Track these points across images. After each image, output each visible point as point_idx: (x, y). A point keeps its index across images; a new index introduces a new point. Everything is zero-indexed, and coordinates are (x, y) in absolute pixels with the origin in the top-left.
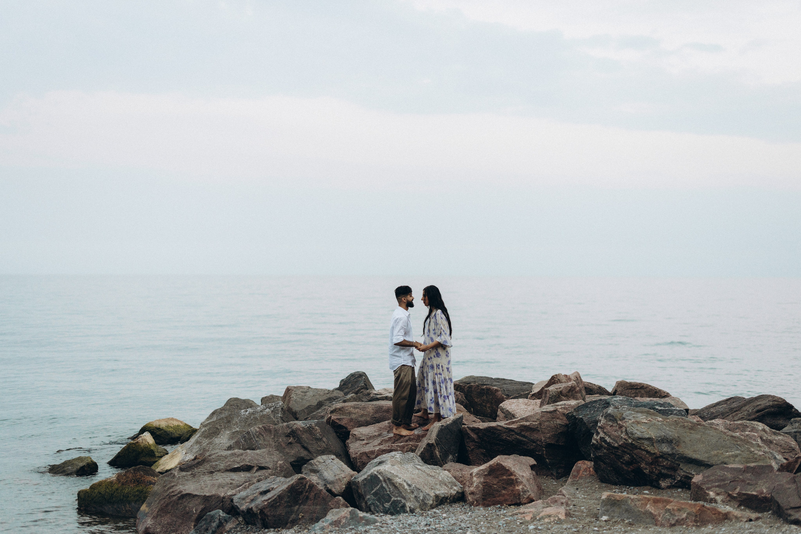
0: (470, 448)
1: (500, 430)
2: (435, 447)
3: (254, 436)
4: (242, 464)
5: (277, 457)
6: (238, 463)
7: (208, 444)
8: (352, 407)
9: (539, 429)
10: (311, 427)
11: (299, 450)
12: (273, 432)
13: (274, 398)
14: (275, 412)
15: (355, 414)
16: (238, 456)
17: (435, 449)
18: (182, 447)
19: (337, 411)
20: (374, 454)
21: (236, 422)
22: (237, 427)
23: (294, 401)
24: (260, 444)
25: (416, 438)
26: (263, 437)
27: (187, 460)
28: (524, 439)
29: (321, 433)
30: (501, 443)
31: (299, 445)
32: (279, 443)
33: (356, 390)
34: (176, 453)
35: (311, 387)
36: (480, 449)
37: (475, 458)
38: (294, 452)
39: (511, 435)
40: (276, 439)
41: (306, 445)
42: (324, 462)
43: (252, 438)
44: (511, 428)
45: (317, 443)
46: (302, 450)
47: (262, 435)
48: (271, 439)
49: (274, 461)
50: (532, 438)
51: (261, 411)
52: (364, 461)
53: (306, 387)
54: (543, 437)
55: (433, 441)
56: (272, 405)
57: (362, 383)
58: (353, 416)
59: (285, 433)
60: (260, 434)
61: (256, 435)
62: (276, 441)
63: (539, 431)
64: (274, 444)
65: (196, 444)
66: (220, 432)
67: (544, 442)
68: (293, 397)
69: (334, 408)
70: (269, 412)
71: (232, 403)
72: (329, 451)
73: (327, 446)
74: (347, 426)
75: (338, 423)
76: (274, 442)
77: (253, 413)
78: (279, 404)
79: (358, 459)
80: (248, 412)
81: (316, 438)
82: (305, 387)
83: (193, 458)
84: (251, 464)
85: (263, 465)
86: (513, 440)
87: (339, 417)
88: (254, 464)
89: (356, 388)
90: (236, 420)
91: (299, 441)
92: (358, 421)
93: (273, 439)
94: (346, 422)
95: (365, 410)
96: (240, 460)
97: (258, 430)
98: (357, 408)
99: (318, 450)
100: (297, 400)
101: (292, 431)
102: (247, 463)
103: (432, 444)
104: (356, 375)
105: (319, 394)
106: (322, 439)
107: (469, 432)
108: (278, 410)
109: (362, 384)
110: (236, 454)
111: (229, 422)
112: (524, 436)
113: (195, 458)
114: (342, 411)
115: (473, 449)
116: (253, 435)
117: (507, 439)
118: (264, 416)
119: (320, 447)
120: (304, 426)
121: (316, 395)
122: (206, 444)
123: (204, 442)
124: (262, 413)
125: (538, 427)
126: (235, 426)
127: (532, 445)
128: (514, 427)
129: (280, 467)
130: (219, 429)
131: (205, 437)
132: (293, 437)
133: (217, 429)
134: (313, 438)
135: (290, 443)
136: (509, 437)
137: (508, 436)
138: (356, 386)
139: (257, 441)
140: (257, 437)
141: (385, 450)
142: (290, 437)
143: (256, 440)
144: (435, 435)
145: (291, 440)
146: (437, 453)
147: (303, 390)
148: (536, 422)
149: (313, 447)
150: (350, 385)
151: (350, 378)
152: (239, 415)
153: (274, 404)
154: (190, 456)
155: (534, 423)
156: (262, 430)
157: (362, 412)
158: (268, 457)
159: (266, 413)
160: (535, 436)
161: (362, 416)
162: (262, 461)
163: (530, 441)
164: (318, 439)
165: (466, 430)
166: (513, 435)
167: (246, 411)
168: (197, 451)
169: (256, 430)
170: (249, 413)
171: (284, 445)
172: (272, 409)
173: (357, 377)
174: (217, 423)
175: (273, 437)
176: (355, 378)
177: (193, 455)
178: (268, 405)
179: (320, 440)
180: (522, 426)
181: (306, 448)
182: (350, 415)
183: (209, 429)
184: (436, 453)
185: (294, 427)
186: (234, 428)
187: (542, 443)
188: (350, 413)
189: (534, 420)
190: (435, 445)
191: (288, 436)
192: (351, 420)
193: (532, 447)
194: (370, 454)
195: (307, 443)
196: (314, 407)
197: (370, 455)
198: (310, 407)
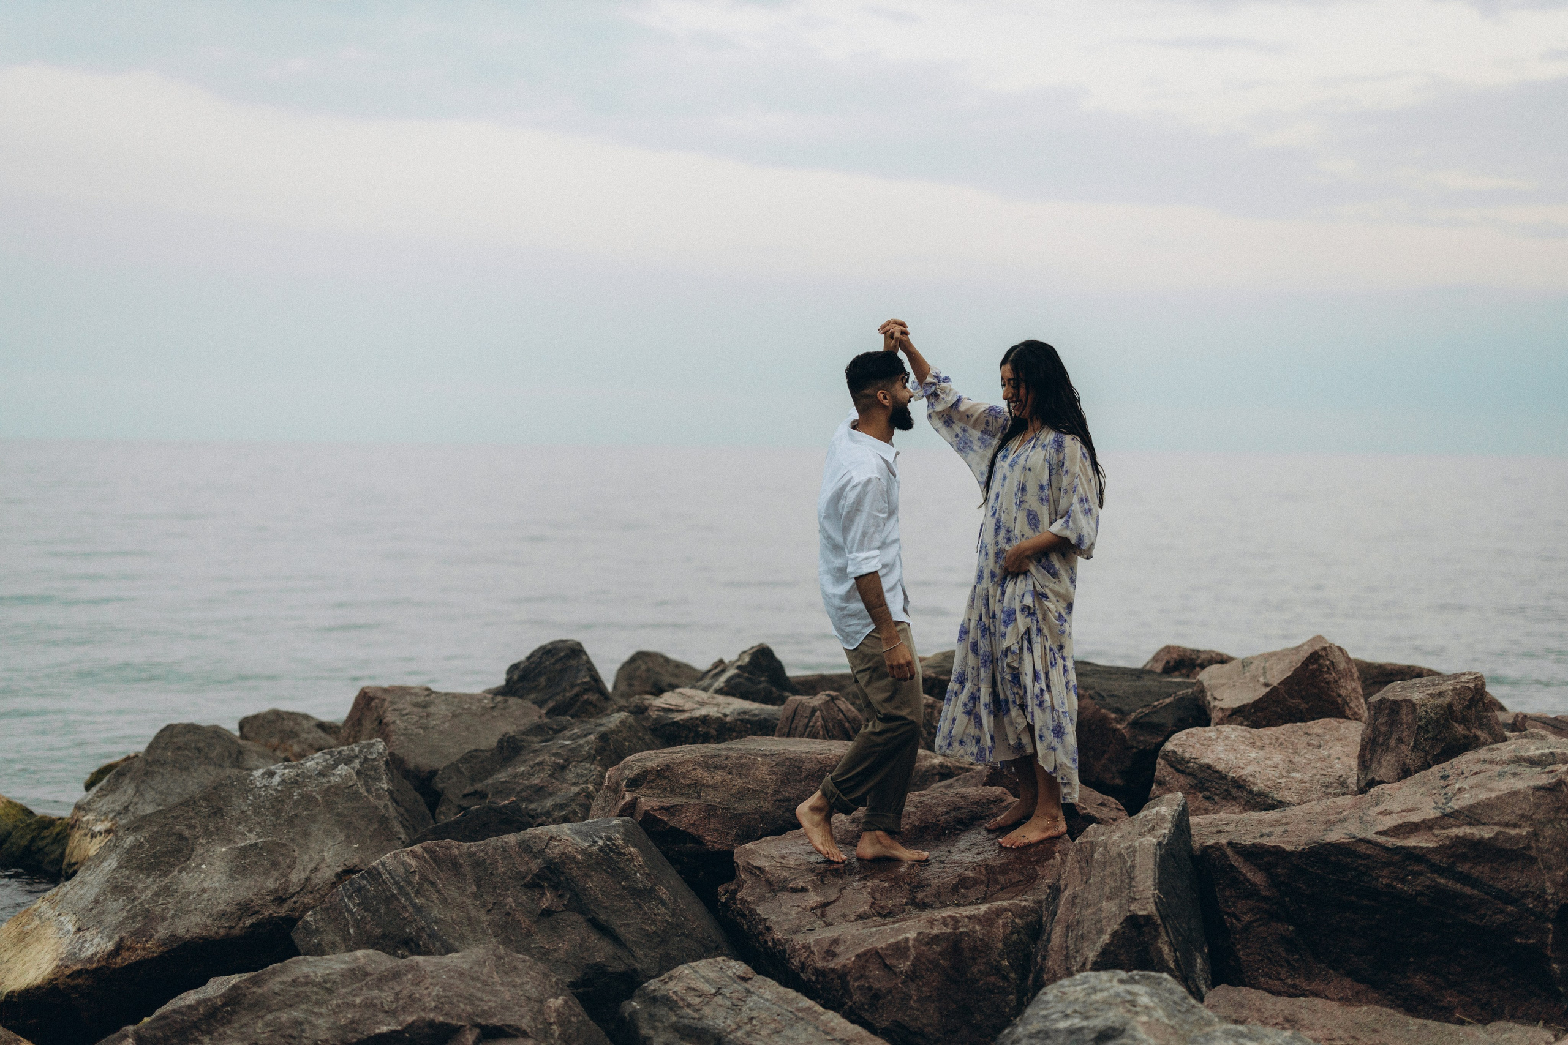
0: (1239, 919)
1: (1369, 856)
2: (1156, 929)
3: (400, 888)
4: (410, 1019)
5: (532, 978)
6: (392, 1013)
7: (157, 894)
8: (699, 764)
9: (1533, 853)
10: (611, 850)
11: (583, 939)
12: (467, 870)
13: (283, 719)
14: (367, 775)
15: (715, 788)
16: (382, 980)
17: (1157, 937)
18: (53, 904)
19: (652, 781)
20: (907, 958)
21: (243, 812)
22: (251, 831)
23: (403, 735)
24: (436, 923)
25: (983, 878)
26: (438, 891)
27: (89, 953)
28: (1467, 890)
29: (647, 870)
30: (1365, 902)
31: (575, 917)
32: (508, 914)
33: (568, 695)
34: (33, 925)
35: (434, 687)
36: (1274, 924)
37: (1257, 957)
38: (566, 947)
39: (1411, 873)
40: (490, 899)
41: (603, 917)
42: (718, 993)
43: (393, 896)
44: (1415, 848)
45: (641, 908)
46: (593, 938)
47: (433, 884)
48: (469, 898)
49: (529, 999)
50: (1500, 885)
51: (321, 774)
52: (877, 985)
53: (421, 688)
54: (1548, 884)
55: (1150, 908)
56: (353, 750)
57: (583, 673)
58: (713, 797)
59: (520, 876)
60: (424, 878)
61: (410, 883)
62: (490, 906)
63: (1533, 860)
64: (485, 918)
65: (113, 893)
66: (193, 850)
67: (1552, 901)
68: (394, 722)
69: (636, 770)
70: (348, 777)
71: (180, 741)
72: (683, 934)
73: (674, 915)
74: (700, 832)
75: (666, 823)
76: (483, 911)
77: (296, 782)
78: (374, 749)
79: (856, 980)
80: (276, 780)
81: (635, 889)
82: (417, 690)
83: (110, 946)
84: (449, 1021)
85: (496, 1021)
86: (1420, 894)
87: (666, 802)
88: (460, 1018)
89: (565, 690)
90: (240, 805)
91: (579, 903)
92: (736, 815)
93: (475, 896)
94: (695, 818)
95: (746, 776)
96: (397, 999)
97: (413, 862)
98: (717, 768)
99: (647, 934)
100: (410, 731)
101: (548, 868)
102: (432, 1015)
103: (1148, 918)
104: (562, 649)
105: (469, 709)
106: (652, 890)
107: (1236, 861)
108: (375, 769)
109: (585, 677)
110: (367, 974)
111: (218, 812)
112: (1465, 879)
113: (119, 948)
114: (667, 778)
115: (1250, 923)
116: (396, 883)
117: (1394, 888)
118: (333, 791)
119: (654, 922)
120: (587, 844)
121: (461, 714)
122: (149, 893)
123: (140, 886)
124: (324, 780)
125: (1528, 847)
126: (241, 828)
127: (1502, 912)
128: (1423, 844)
129: (561, 1026)
130: (186, 839)
131: (140, 868)
132: (555, 887)
133: (181, 837)
134: (624, 888)
135: (548, 913)
136: (1403, 881)
137: (1396, 879)
138: (566, 684)
139: (419, 909)
140: (417, 893)
141: (937, 936)
142: (542, 887)
143: (414, 905)
144: (1150, 883)
145: (547, 900)
146: (1166, 949)
147: (415, 699)
148: (1515, 826)
149: (628, 925)
150: (543, 680)
151: (540, 658)
152: (246, 789)
153: (357, 749)
154: (97, 940)
155: (1513, 832)
156: (425, 860)
157: (740, 781)
158: (502, 984)
159: (338, 779)
160: (1517, 878)
161: (742, 794)
162: (489, 1002)
163: (1495, 897)
164: (640, 891)
165: (1224, 855)
166: (1421, 874)
167: (271, 774)
168: (122, 923)
169: (404, 864)
170: (283, 780)
171: (526, 923)
172: (356, 764)
173: (564, 657)
174: (177, 817)
175: (474, 888)
176: (557, 662)
177: (110, 938)
178: (340, 752)
179: (649, 894)
180: (1459, 841)
181: (604, 930)
182: (699, 793)
183: (153, 840)
184: (1160, 952)
185: (554, 852)
186: (239, 833)
187: (1545, 905)
188: (697, 787)
189: (1506, 818)
190: (1159, 921)
191: (534, 884)
192: (710, 811)
193: (1500, 918)
194: (892, 956)
195: (606, 908)
196: (488, 754)
197: (894, 962)
198: (477, 757)
